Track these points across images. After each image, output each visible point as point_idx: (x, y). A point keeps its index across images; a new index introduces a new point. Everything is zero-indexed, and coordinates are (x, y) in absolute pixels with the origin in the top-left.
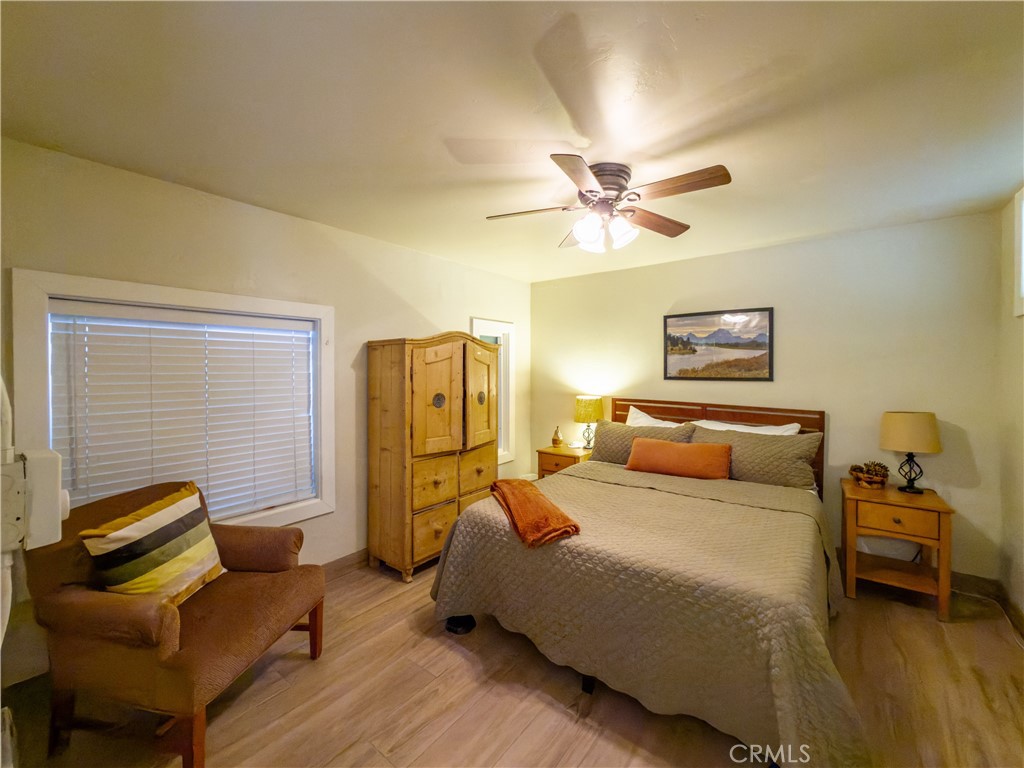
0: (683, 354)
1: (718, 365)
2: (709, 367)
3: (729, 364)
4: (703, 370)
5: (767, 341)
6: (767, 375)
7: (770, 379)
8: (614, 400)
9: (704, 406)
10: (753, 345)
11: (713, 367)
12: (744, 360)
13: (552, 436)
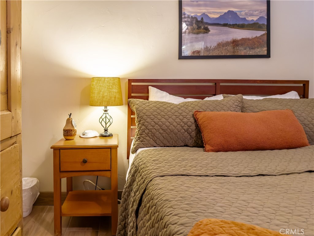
0: (198, 33)
1: (227, 44)
2: (220, 45)
3: (235, 43)
4: (215, 48)
5: (266, 24)
6: (265, 53)
7: (268, 56)
8: (130, 81)
9: (216, 82)
10: (254, 26)
11: (223, 46)
12: (249, 39)
13: (63, 125)
